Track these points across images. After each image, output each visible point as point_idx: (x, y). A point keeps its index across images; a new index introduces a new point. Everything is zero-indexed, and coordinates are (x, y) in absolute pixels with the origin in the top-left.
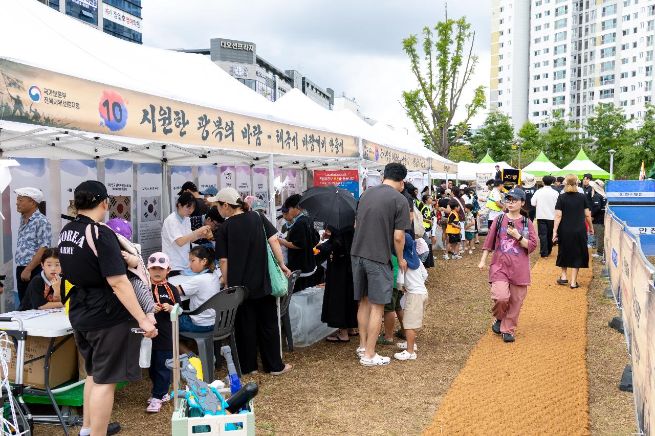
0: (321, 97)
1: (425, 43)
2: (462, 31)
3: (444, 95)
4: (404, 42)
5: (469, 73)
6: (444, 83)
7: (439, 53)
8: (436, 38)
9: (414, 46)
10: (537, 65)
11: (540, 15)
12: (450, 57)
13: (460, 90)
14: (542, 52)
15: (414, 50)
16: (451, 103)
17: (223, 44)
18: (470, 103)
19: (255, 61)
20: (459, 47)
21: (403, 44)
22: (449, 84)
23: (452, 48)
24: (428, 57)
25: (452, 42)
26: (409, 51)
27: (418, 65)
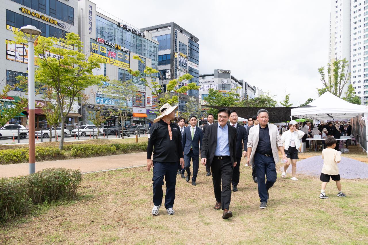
0: (251, 90)
1: (328, 69)
2: (344, 64)
3: (336, 89)
4: (319, 70)
5: (347, 79)
6: (336, 84)
7: (334, 73)
8: (333, 68)
9: (323, 71)
10: (355, 72)
11: (356, 50)
12: (339, 75)
13: (343, 87)
14: (357, 66)
15: (323, 72)
16: (339, 92)
17: (219, 71)
18: (347, 92)
19: (231, 77)
20: (343, 70)
21: (318, 70)
22: (339, 85)
23: (340, 71)
24: (329, 74)
25: (340, 68)
26: (321, 73)
27: (324, 78)
